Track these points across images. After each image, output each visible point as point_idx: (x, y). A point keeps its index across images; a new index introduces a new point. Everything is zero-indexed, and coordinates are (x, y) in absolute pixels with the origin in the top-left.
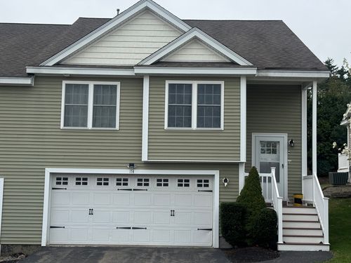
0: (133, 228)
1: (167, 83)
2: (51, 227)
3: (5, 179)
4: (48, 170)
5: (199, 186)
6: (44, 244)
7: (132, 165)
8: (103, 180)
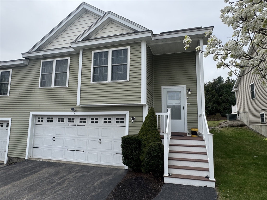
0: (76, 151)
1: (93, 52)
2: (34, 147)
3: (12, 118)
4: (32, 113)
5: (117, 122)
6: (26, 158)
7: (73, 109)
8: (61, 119)
